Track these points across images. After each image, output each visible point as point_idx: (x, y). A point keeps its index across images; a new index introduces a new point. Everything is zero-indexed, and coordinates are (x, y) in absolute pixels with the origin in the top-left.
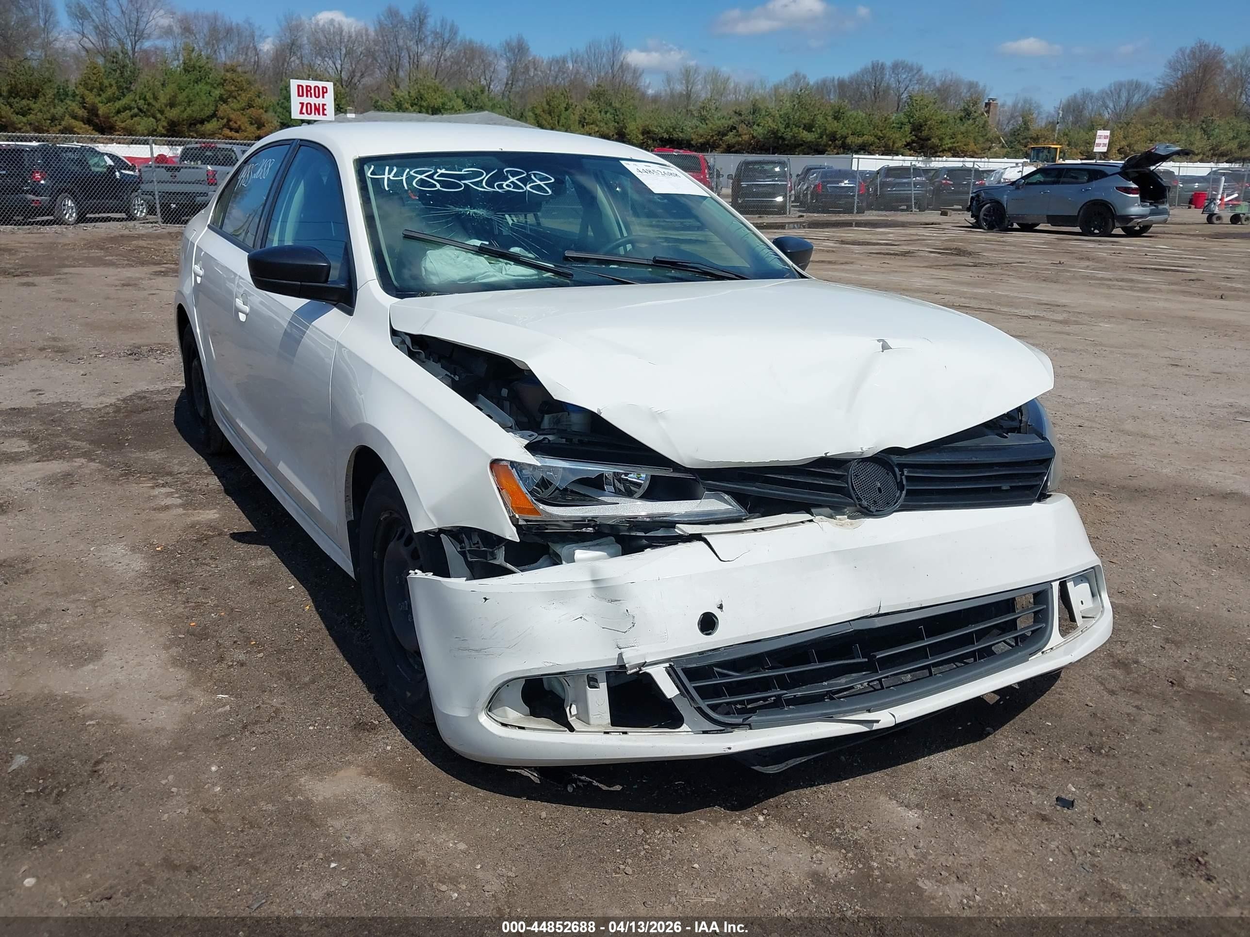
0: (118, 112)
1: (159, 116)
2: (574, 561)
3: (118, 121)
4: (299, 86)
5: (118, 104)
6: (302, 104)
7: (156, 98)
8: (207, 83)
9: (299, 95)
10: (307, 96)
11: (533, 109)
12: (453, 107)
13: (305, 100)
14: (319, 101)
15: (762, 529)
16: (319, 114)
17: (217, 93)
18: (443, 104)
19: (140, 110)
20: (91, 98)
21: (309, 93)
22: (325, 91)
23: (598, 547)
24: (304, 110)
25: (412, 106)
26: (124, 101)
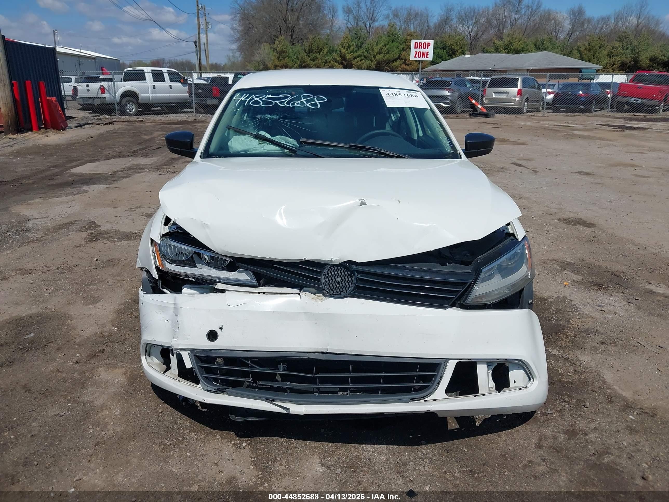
0: (355, 58)
1: (373, 59)
2: (181, 293)
3: (354, 62)
4: (415, 43)
5: (356, 54)
6: (416, 52)
7: (373, 50)
8: (398, 42)
9: (415, 48)
10: (419, 48)
11: (578, 50)
12: (528, 49)
13: (418, 50)
14: (426, 50)
15: (264, 293)
16: (424, 57)
17: (401, 47)
18: (523, 48)
19: (365, 57)
20: (343, 51)
21: (420, 47)
22: (429, 44)
23: (195, 289)
24: (417, 56)
25: (505, 50)
26: (359, 53)
